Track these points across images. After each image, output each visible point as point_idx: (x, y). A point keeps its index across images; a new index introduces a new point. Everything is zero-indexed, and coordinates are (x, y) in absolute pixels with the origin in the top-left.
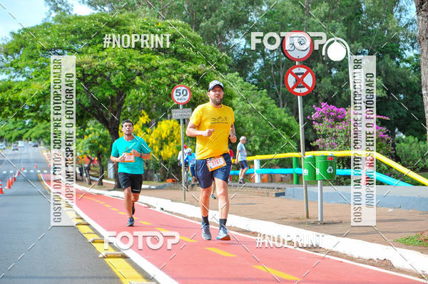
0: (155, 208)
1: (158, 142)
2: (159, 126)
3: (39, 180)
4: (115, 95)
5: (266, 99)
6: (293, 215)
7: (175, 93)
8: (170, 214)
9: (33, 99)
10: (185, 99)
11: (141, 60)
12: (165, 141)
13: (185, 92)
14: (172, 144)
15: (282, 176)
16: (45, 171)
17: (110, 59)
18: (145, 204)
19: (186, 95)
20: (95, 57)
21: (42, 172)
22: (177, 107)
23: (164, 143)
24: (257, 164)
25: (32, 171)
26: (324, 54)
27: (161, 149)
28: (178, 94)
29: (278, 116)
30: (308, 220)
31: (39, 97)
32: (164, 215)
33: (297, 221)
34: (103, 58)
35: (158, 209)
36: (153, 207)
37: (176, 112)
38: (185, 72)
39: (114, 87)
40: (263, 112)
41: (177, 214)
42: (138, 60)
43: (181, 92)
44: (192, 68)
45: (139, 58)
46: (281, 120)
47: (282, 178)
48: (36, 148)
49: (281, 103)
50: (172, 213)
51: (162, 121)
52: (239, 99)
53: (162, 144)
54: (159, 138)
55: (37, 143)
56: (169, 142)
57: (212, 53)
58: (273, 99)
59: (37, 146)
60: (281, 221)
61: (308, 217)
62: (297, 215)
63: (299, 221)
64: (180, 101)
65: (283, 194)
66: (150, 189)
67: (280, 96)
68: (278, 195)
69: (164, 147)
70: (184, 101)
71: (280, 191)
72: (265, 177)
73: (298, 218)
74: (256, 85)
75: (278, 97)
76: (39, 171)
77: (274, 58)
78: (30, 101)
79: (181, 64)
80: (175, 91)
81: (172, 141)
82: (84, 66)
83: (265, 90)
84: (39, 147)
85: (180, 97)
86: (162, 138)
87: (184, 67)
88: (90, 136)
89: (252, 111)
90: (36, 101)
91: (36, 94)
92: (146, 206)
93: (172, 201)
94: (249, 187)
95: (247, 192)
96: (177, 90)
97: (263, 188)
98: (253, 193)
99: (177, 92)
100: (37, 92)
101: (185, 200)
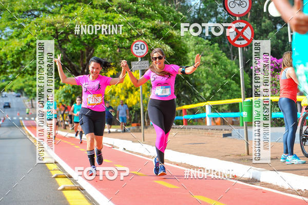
0: (118, 148)
1: (124, 91)
3: (21, 126)
4: (85, 50)
5: (218, 52)
6: (235, 153)
7: (134, 48)
8: (131, 154)
9: (13, 56)
10: (142, 52)
11: (106, 18)
12: (129, 90)
13: (143, 46)
14: (136, 93)
15: (234, 120)
16: (27, 118)
17: (79, 18)
18: (110, 145)
19: (144, 49)
20: (66, 17)
21: (24, 119)
22: (135, 59)
23: (129, 92)
24: (208, 109)
25: (15, 118)
26: (265, 10)
27: (127, 97)
28: (137, 48)
29: (229, 67)
30: (248, 157)
31: (18, 54)
32: (125, 153)
33: (238, 157)
34: (72, 18)
35: (121, 150)
36: (116, 147)
37: (135, 64)
38: (144, 27)
40: (216, 64)
42: (103, 18)
43: (139, 46)
44: (150, 24)
45: (104, 17)
46: (232, 70)
47: (233, 122)
48: (19, 98)
49: (232, 56)
50: (132, 152)
52: (194, 53)
53: (127, 93)
54: (125, 88)
55: (19, 94)
56: (134, 91)
57: (169, 13)
58: (224, 52)
59: (19, 96)
60: (225, 157)
61: (248, 154)
62: (239, 153)
63: (240, 158)
64: (138, 55)
65: (230, 135)
66: (117, 132)
67: (231, 50)
68: (225, 136)
69: (129, 96)
70: (142, 55)
71: (227, 132)
72: (218, 121)
73: (240, 155)
74: (210, 40)
75: (228, 50)
76: (21, 118)
77: (225, 16)
78: (10, 57)
79: (140, 21)
80: (134, 45)
81: (137, 90)
82: (57, 25)
83: (216, 44)
84: (22, 97)
85: (138, 51)
86: (127, 88)
87: (143, 23)
88: (64, 87)
89: (206, 63)
90: (15, 56)
91: (16, 50)
92: (111, 146)
93: (133, 142)
94: (201, 129)
95: (199, 133)
96: (136, 45)
97: (212, 130)
98: (204, 134)
99: (135, 47)
100: (16, 49)
101: (144, 141)
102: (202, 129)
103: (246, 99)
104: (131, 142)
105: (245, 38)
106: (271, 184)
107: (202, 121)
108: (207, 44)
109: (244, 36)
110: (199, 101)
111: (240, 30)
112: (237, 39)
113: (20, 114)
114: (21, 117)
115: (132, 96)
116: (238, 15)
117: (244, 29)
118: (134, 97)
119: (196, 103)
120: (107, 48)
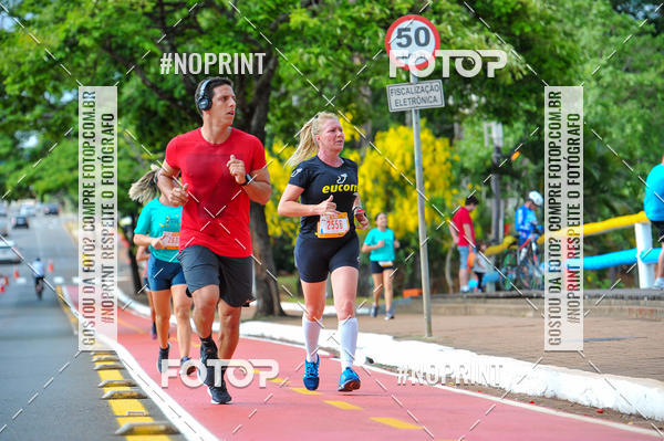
1: (380, 190)
2: (379, 145)
9: (23, 77)
13: (422, 33)
18: (328, 350)
19: (426, 42)
21: (67, 283)
23: (396, 192)
24: (643, 237)
28: (404, 41)
31: (39, 71)
37: (400, 93)
48: (54, 220)
50: (392, 369)
51: (387, 129)
54: (383, 178)
69: (397, 203)
76: (58, 280)
78: (14, 82)
80: (395, 33)
90: (31, 81)
91: (31, 62)
92: (327, 354)
93: (395, 338)
94: (616, 297)
95: (611, 310)
96: (400, 31)
97: (654, 298)
98: (626, 314)
99: (399, 36)
100: (32, 55)
101: (430, 331)
102: (622, 298)
104: (390, 338)
107: (627, 273)
108: (642, 33)
110: (615, 213)
113: (57, 267)
114: (58, 275)
115: (406, 204)
118: (411, 207)
119: (605, 218)
120: (317, 56)
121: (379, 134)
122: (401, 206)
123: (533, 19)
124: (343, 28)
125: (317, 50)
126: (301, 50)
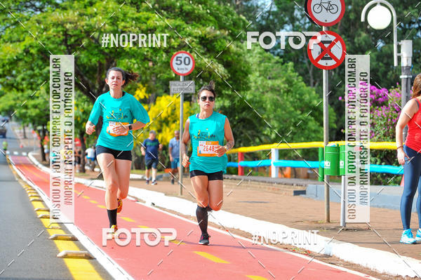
0: (145, 202)
1: (156, 122)
2: (157, 103)
3: (7, 163)
4: (104, 62)
5: (292, 74)
6: (311, 218)
7: (174, 61)
8: (161, 211)
10: (187, 69)
11: (137, 19)
12: (164, 121)
13: (187, 60)
14: (173, 126)
15: (309, 172)
16: (16, 153)
17: (101, 18)
18: (134, 197)
19: (189, 64)
20: (81, 15)
21: (12, 154)
22: (177, 78)
23: (164, 125)
24: (274, 155)
26: (363, 19)
27: (160, 131)
28: (179, 62)
29: (307, 97)
30: (328, 225)
32: (155, 211)
33: (314, 225)
34: (92, 16)
35: (148, 205)
36: (141, 200)
37: (175, 85)
38: (190, 35)
39: (102, 52)
40: (288, 91)
41: (170, 211)
42: (133, 19)
43: (182, 59)
44: (199, 31)
45: (135, 17)
46: (310, 102)
47: (308, 174)
49: (312, 81)
50: (164, 209)
51: (161, 96)
52: (257, 74)
53: (161, 126)
54: (158, 118)
55: (7, 118)
56: (170, 123)
57: (226, 15)
58: (300, 75)
60: (296, 224)
61: (328, 221)
62: (316, 219)
63: (317, 225)
64: (180, 72)
65: (304, 192)
66: (143, 180)
67: (311, 72)
68: (297, 193)
69: (163, 129)
70: (185, 72)
71: (299, 188)
72: (287, 172)
73: (317, 222)
74: (281, 57)
75: (307, 72)
77: (305, 24)
79: (185, 26)
80: (175, 58)
81: (174, 122)
82: (68, 26)
83: (291, 64)
85: (180, 67)
86: (161, 118)
87: (189, 29)
89: (273, 89)
90: (8, 67)
91: (9, 59)
92: (134, 199)
93: (166, 195)
94: (262, 182)
95: (260, 188)
96: (177, 58)
97: (279, 184)
98: (267, 190)
99: (177, 60)
100: (8, 57)
101: (181, 194)
102: (265, 182)
103: (329, 143)
104: (163, 194)
105: (333, 57)
106: (359, 265)
107: (265, 170)
108: (277, 62)
109: (331, 54)
110: (262, 143)
111: (327, 45)
112: (321, 57)
115: (168, 130)
116: (326, 25)
117: (332, 44)
118: (170, 131)
119: (258, 145)
120: (134, 64)
121: (158, 98)
122: (165, 131)
123: (232, 54)
124: (148, 51)
125: (135, 62)
126: (127, 60)
